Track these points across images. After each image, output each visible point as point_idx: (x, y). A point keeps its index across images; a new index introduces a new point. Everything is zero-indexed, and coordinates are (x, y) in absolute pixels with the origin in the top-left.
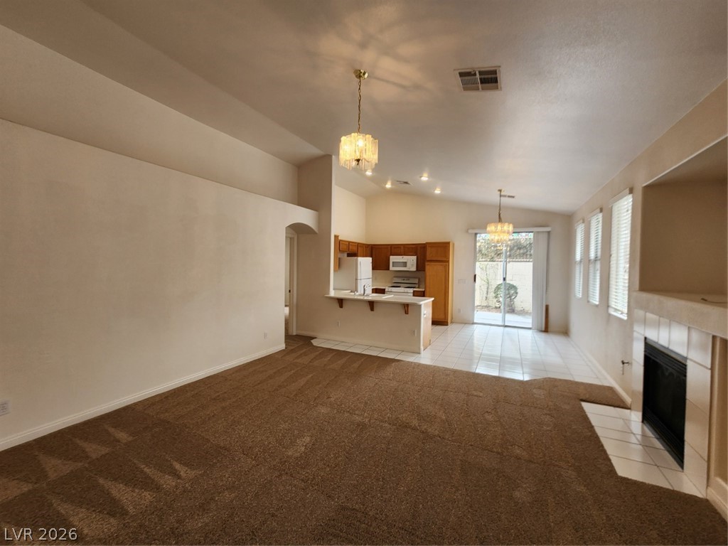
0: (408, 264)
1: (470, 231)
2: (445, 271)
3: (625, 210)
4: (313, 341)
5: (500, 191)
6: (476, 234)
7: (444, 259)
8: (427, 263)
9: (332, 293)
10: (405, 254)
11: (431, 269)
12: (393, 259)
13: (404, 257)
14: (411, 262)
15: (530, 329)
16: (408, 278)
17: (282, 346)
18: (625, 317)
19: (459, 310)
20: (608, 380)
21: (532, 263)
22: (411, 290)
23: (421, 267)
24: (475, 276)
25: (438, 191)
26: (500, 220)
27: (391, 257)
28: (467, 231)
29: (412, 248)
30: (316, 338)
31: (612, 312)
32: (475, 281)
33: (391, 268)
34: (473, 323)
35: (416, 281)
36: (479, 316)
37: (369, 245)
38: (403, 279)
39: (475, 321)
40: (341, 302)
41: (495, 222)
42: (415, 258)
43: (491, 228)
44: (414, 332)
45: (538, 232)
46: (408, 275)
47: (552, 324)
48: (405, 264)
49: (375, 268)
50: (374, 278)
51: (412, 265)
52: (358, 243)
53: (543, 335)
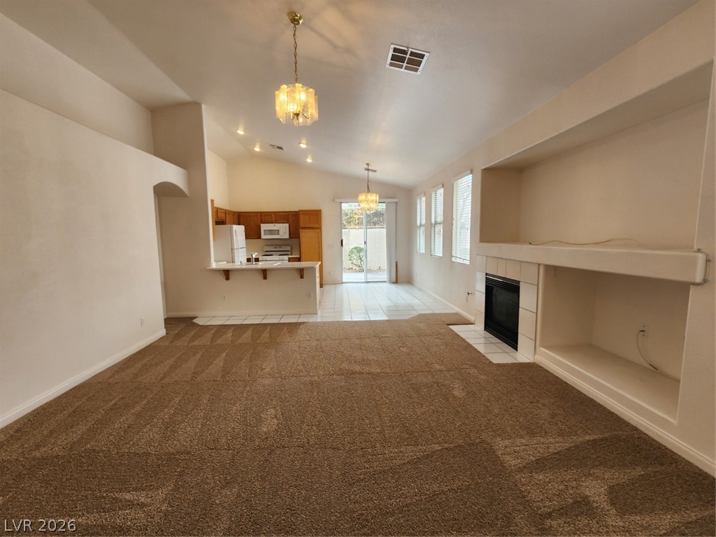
0: (281, 232)
1: (336, 200)
2: (318, 237)
3: (466, 188)
4: (195, 321)
5: (368, 164)
6: (341, 203)
7: (317, 226)
8: (301, 230)
9: (214, 265)
10: (276, 222)
11: (305, 236)
12: (264, 227)
13: (276, 224)
14: (283, 230)
15: (385, 282)
16: (280, 246)
17: (163, 332)
18: (468, 263)
20: (454, 308)
21: (385, 230)
22: (286, 258)
23: (294, 234)
24: (342, 241)
25: (309, 160)
26: (369, 191)
27: (262, 225)
28: (334, 200)
29: (284, 216)
30: (196, 317)
31: (453, 259)
32: (342, 245)
33: (263, 236)
34: (342, 283)
35: (289, 248)
36: (346, 277)
37: (235, 212)
38: (277, 247)
39: (344, 281)
40: (227, 273)
41: (365, 192)
42: (288, 224)
43: (362, 197)
44: (310, 295)
45: (389, 202)
46: (279, 242)
47: (401, 276)
48: (277, 232)
49: (248, 236)
50: (248, 248)
51: (285, 233)
52: (226, 210)
53: (393, 287)
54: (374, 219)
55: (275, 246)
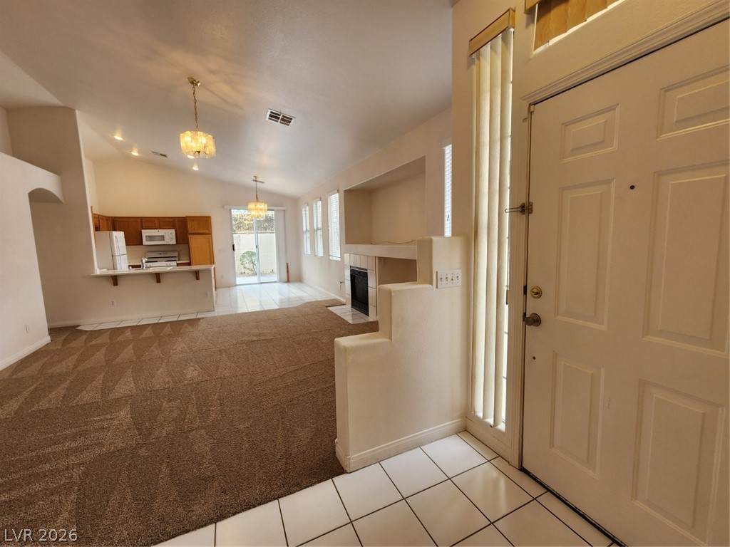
0: (166, 238)
1: (226, 207)
2: (209, 242)
3: (335, 201)
4: (78, 328)
5: (255, 177)
6: (230, 209)
7: (207, 231)
8: (190, 236)
9: (98, 272)
10: (160, 228)
11: (195, 242)
12: (145, 233)
13: (160, 230)
14: (169, 236)
15: (276, 282)
16: (166, 252)
17: (47, 339)
18: (339, 259)
19: (222, 277)
21: (275, 234)
22: (175, 263)
23: (182, 239)
24: (233, 246)
26: (257, 200)
27: (143, 231)
29: (169, 221)
31: (331, 258)
32: (234, 249)
33: (145, 242)
34: (236, 285)
35: (176, 254)
36: (239, 280)
37: (109, 217)
38: (162, 252)
39: (237, 283)
40: (115, 279)
41: (253, 201)
42: (173, 231)
43: (251, 206)
44: (207, 294)
45: (277, 210)
46: (163, 248)
47: (291, 276)
48: (162, 238)
49: (128, 243)
51: (171, 239)
52: (98, 215)
53: (285, 285)
54: (264, 225)
55: (160, 252)
